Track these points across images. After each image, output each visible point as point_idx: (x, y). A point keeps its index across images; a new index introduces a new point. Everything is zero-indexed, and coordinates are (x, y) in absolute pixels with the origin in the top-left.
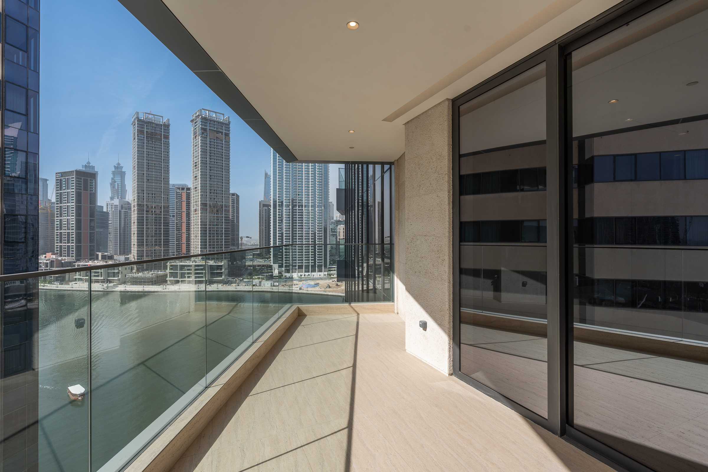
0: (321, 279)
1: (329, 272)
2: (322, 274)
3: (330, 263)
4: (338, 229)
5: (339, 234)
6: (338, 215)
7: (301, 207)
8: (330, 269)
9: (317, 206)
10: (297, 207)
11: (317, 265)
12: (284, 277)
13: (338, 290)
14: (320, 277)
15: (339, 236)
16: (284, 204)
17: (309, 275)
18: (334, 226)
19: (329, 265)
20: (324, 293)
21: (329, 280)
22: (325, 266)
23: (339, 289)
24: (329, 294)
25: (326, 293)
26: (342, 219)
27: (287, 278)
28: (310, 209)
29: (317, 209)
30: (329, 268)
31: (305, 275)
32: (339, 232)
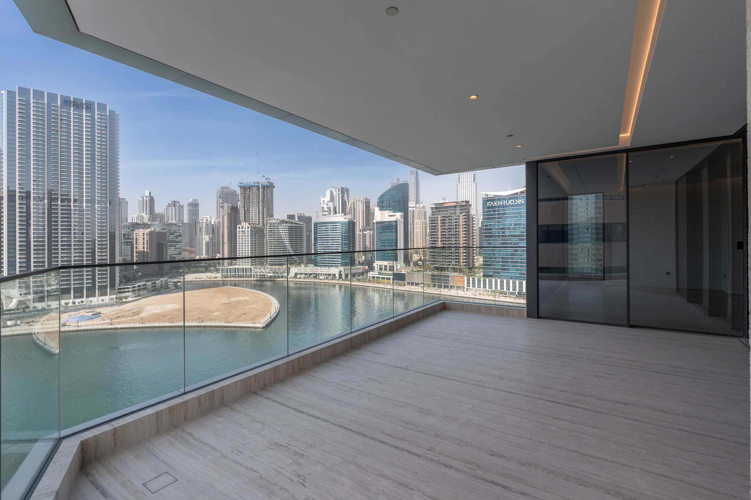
0: (106, 305)
1: (118, 294)
2: (107, 299)
3: (121, 282)
4: (135, 235)
5: (136, 242)
6: (135, 216)
7: (66, 202)
8: (120, 291)
9: (96, 201)
10: (59, 202)
11: (97, 287)
12: (31, 309)
13: (135, 319)
14: (103, 302)
15: (136, 244)
16: (32, 195)
17: (82, 302)
18: (129, 230)
19: (120, 284)
20: (109, 327)
21: (119, 306)
22: (113, 286)
23: (135, 317)
24: (118, 327)
25: (112, 327)
26: (141, 222)
27: (38, 310)
28: (84, 205)
29: (96, 206)
30: (119, 289)
31: (74, 303)
32: (136, 238)
